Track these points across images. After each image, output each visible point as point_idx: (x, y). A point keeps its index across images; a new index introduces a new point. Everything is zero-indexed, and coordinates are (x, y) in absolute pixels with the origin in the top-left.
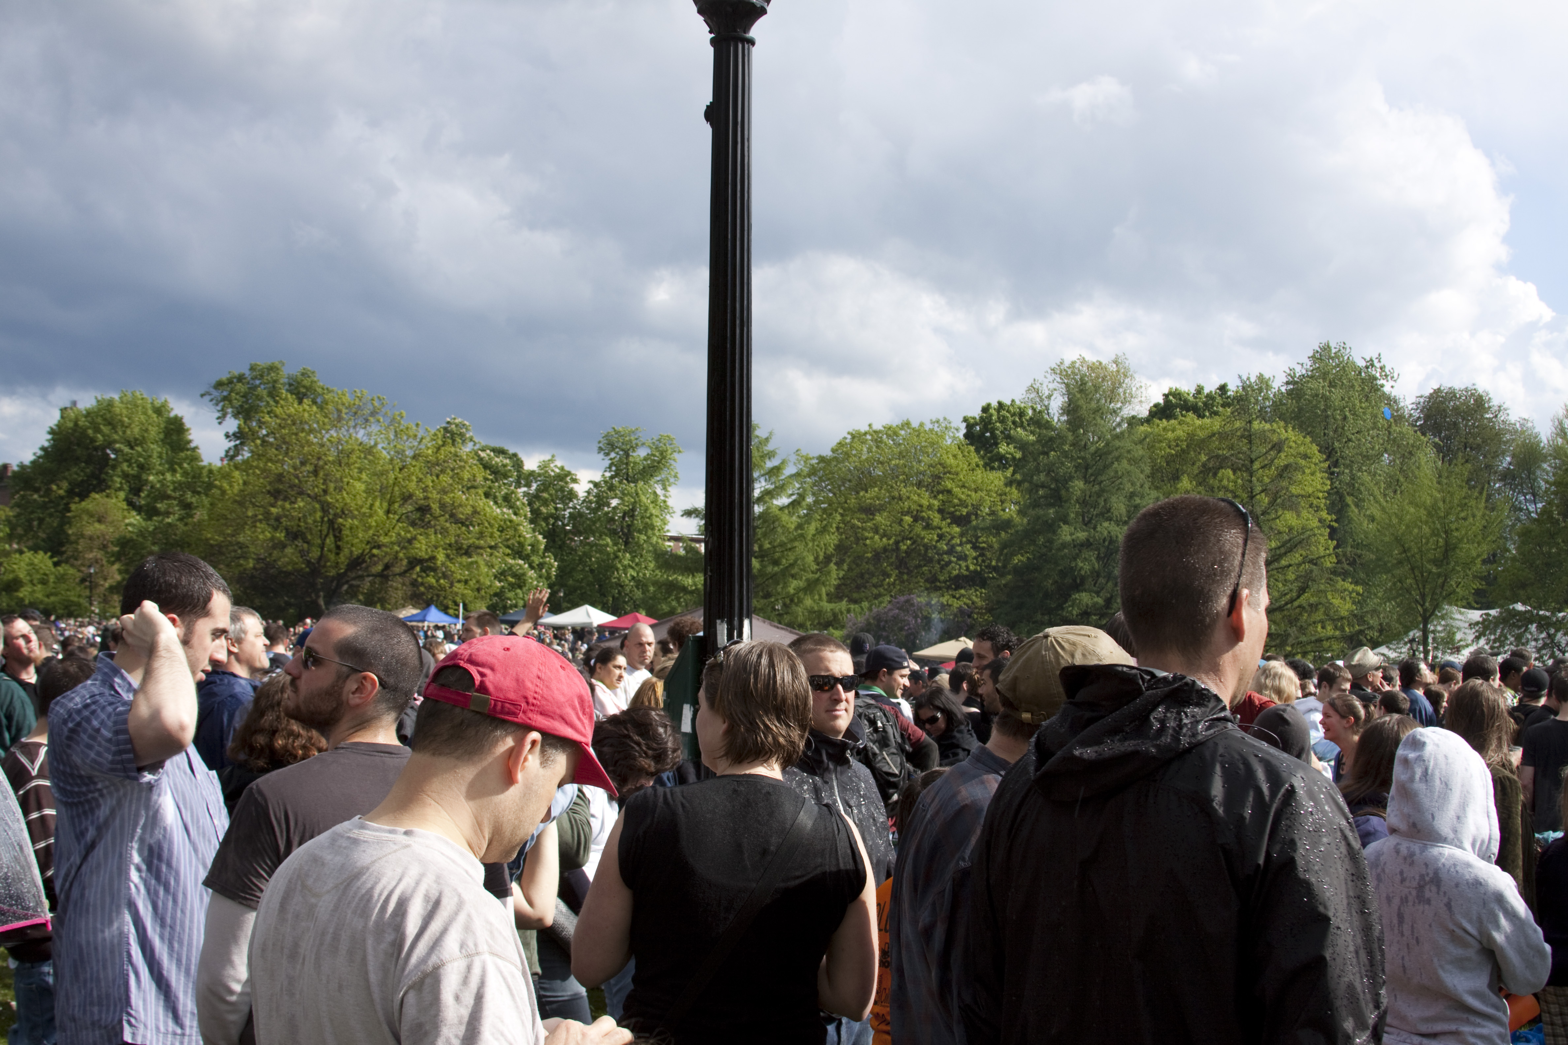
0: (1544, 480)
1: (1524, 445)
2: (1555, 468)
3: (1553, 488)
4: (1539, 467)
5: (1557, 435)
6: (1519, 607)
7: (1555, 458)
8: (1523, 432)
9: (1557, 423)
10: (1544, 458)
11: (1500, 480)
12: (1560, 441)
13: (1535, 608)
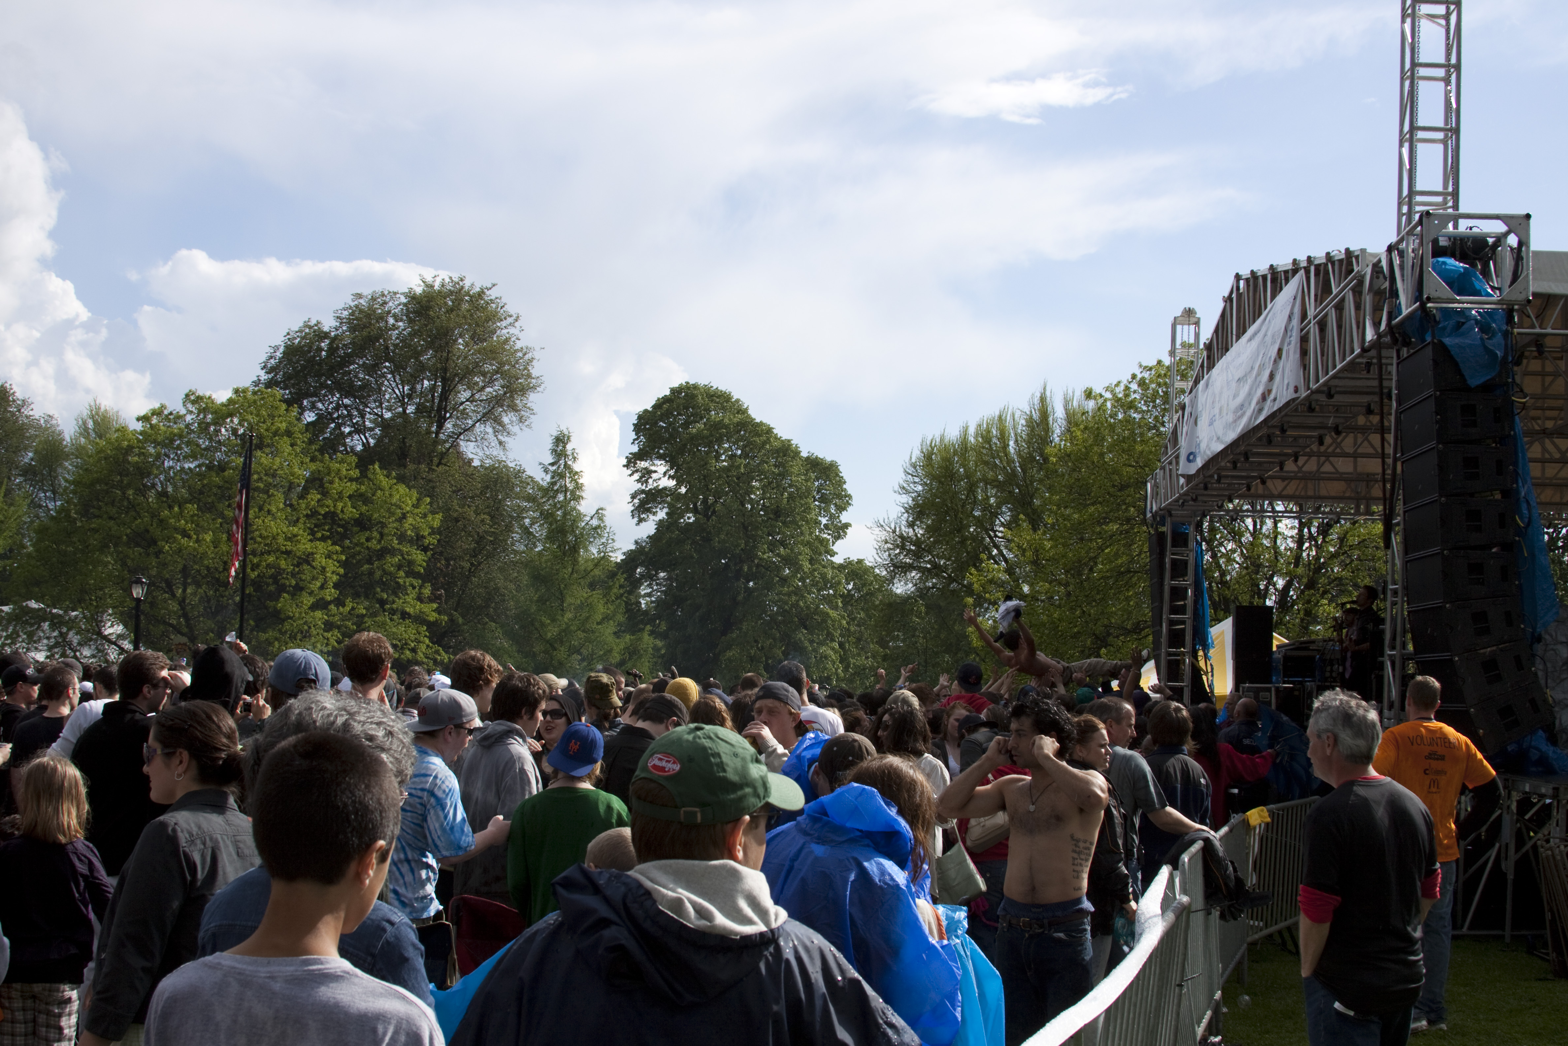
0: (64, 478)
1: (47, 442)
2: (76, 467)
3: (72, 487)
4: (61, 465)
5: (81, 434)
6: (33, 604)
7: (77, 457)
8: (47, 429)
9: (80, 422)
10: (67, 457)
11: (21, 475)
12: (83, 440)
13: (48, 606)
